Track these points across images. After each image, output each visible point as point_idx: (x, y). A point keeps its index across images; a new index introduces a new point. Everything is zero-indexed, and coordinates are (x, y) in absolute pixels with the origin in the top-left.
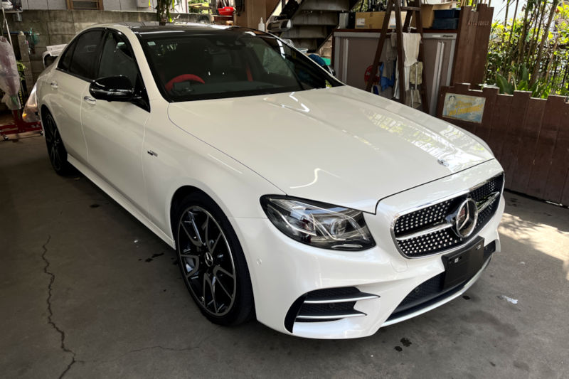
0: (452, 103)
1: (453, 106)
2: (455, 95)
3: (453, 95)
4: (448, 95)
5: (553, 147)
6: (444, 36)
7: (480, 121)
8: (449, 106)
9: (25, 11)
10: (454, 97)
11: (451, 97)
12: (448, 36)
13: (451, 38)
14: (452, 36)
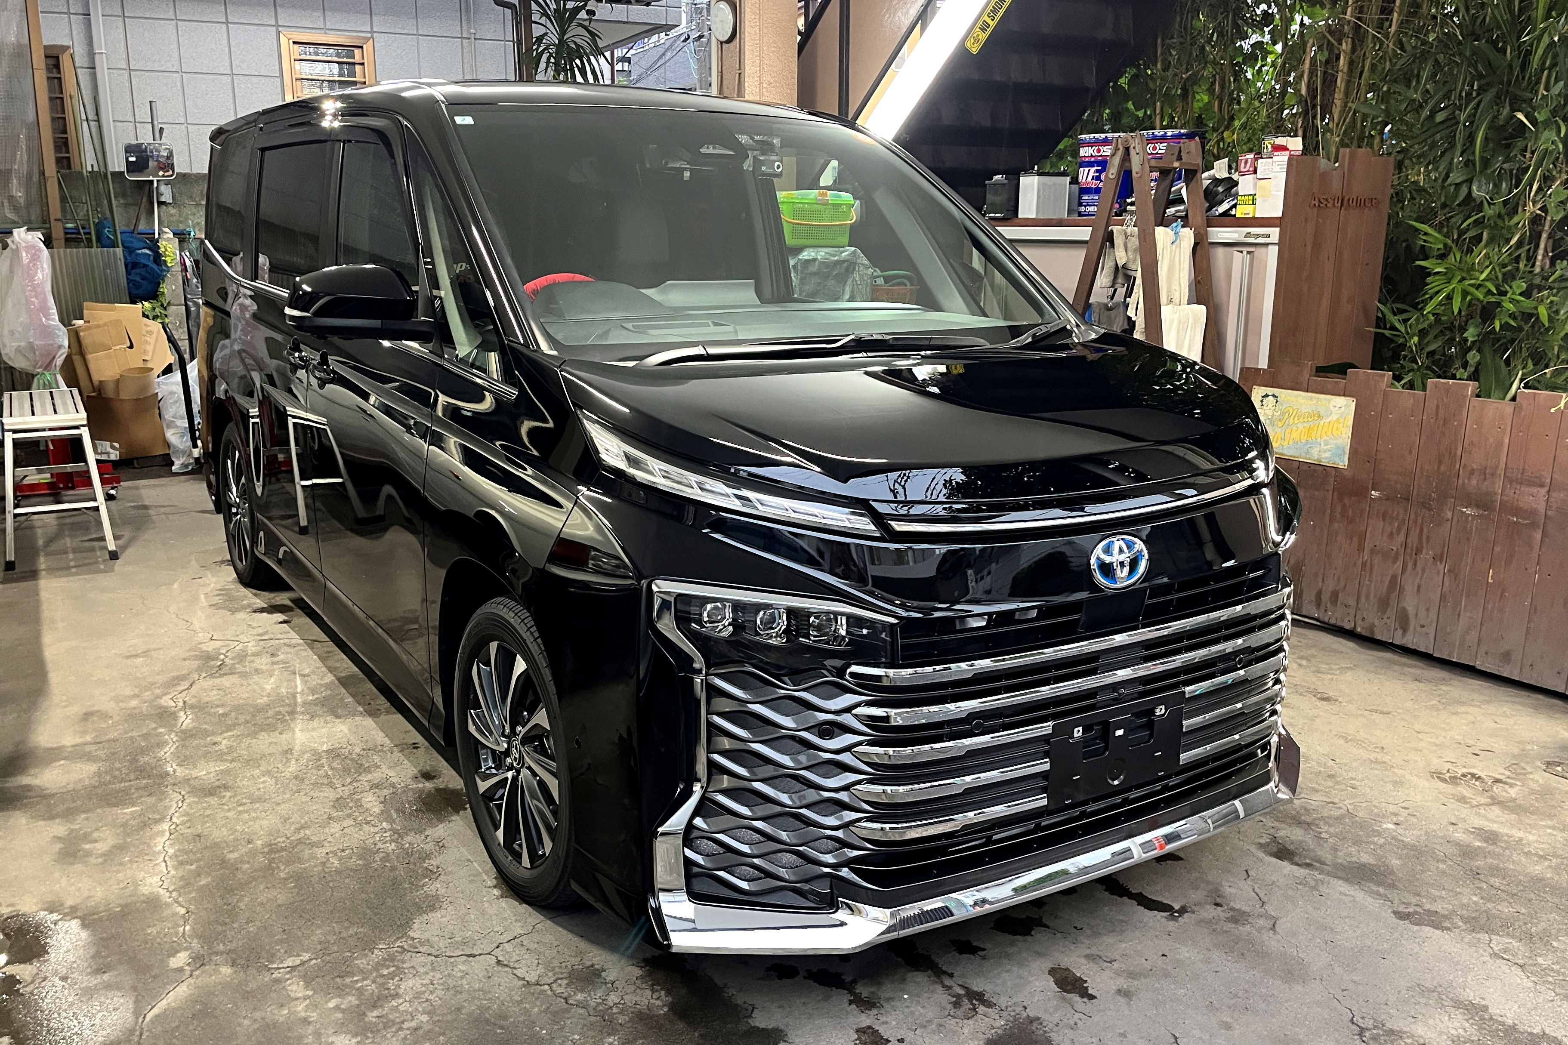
0: (1269, 412)
1: (1271, 422)
2: (1276, 391)
3: (1270, 390)
4: (1261, 392)
5: (1539, 536)
6: (1247, 235)
7: (1343, 463)
9: (183, 176)
10: (1274, 396)
11: (1267, 396)
12: (1257, 235)
13: (1267, 240)
14: (1268, 236)
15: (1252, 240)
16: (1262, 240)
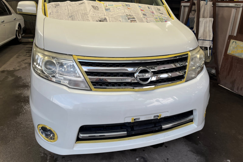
0: (234, 46)
1: (234, 48)
2: (236, 41)
3: (234, 41)
4: (232, 41)
6: (236, 5)
8: (231, 48)
10: (235, 42)
11: (234, 42)
12: (238, 5)
13: (240, 6)
14: (240, 5)
15: (236, 6)
16: (239, 6)
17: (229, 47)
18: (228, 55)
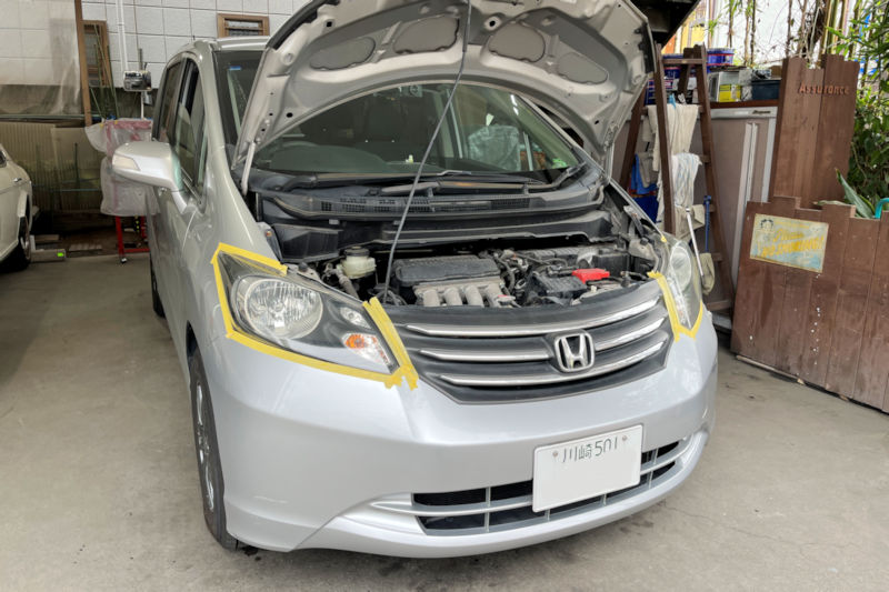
6: (756, 112)
7: (819, 268)
12: (761, 112)
13: (768, 115)
14: (769, 112)
15: (758, 115)
16: (764, 115)
17: (753, 239)
18: (754, 261)
